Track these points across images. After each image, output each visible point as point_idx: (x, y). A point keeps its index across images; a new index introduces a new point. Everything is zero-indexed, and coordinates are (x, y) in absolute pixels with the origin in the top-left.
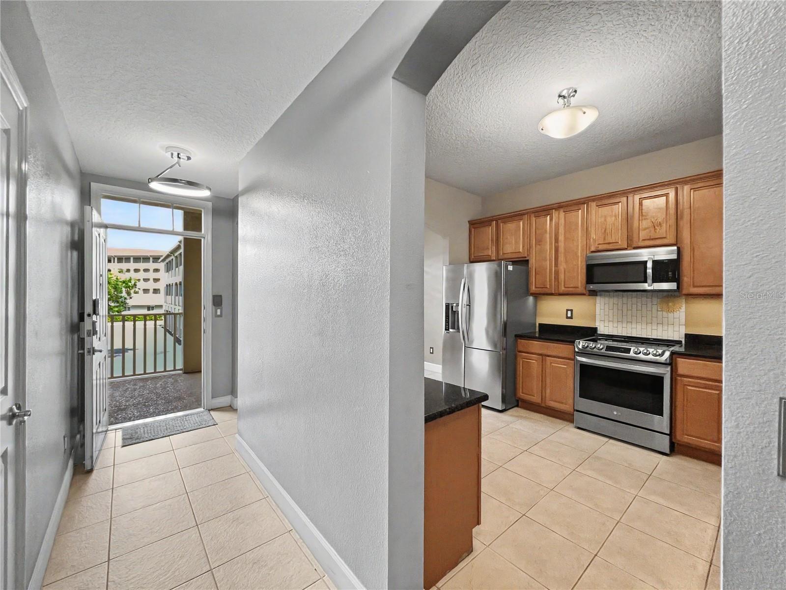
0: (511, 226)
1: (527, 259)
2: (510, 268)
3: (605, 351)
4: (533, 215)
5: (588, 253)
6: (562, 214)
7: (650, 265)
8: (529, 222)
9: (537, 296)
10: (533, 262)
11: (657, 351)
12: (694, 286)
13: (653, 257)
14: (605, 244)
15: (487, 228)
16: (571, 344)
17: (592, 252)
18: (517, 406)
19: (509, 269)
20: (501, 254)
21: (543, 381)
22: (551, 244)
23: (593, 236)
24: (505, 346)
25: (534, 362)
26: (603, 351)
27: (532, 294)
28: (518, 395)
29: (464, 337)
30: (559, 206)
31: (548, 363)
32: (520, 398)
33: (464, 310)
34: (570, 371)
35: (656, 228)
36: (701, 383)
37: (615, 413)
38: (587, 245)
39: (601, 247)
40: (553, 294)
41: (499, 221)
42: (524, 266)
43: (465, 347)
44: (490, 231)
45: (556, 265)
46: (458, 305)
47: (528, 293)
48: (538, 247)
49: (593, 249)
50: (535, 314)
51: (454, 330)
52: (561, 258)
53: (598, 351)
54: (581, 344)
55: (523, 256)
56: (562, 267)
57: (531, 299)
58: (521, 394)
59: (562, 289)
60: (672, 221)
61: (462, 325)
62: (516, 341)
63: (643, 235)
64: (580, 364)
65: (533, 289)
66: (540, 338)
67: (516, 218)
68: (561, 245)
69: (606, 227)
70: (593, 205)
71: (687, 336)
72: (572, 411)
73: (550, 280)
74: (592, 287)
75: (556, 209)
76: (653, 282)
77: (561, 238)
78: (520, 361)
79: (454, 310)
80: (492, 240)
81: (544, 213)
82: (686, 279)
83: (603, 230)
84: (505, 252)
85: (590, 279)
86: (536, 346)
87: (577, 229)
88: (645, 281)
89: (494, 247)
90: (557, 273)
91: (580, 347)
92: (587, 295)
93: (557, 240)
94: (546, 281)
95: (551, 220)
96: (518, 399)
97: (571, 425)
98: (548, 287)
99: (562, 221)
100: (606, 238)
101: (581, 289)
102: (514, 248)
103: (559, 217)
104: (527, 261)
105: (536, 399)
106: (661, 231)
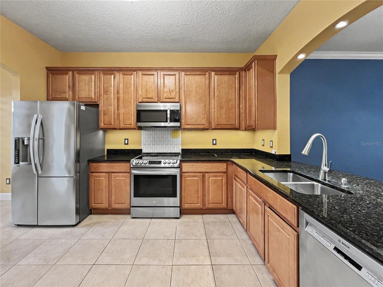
0: (85, 78)
1: (97, 103)
2: (83, 108)
3: (149, 164)
4: (101, 72)
5: (137, 102)
6: (122, 76)
7: (169, 112)
8: (99, 76)
9: (105, 130)
10: (102, 107)
11: (174, 161)
12: (187, 125)
13: (170, 108)
14: (146, 98)
15: (64, 76)
16: (129, 162)
17: (140, 102)
18: (91, 214)
19: (81, 109)
20: (77, 98)
21: (110, 192)
22: (114, 94)
23: (140, 92)
24: (78, 170)
25: (103, 179)
26: (147, 165)
27: (102, 129)
28: (91, 206)
29: (36, 168)
30: (120, 70)
31: (113, 178)
32: (92, 208)
33: (36, 143)
34: (128, 180)
35: (171, 92)
36: (191, 175)
37: (154, 202)
38: (136, 98)
39: (145, 100)
40: (116, 129)
41: (75, 72)
42: (94, 108)
43: (38, 177)
44: (67, 78)
45: (118, 109)
46: (29, 139)
47: (98, 128)
48: (106, 96)
49: (140, 100)
50: (104, 143)
51: (26, 163)
52: (121, 105)
53: (144, 165)
54: (134, 161)
55: (95, 101)
56: (122, 111)
57: (101, 132)
58: (93, 205)
59: (122, 126)
60: (177, 90)
61: (34, 157)
62: (89, 164)
63: (165, 95)
64: (134, 175)
65: (102, 125)
66: (107, 161)
67: (89, 72)
68: (121, 95)
69: (147, 88)
70: (140, 73)
71: (183, 150)
72: (129, 207)
73: (114, 119)
74: (140, 124)
75: (117, 71)
76: (170, 122)
77: (121, 91)
78: (92, 180)
79: (25, 144)
80: (69, 86)
81: (110, 72)
82: (183, 121)
83: (145, 90)
84: (80, 97)
85: (139, 119)
86: (105, 167)
87: (131, 86)
88: (167, 121)
89: (71, 92)
90: (119, 115)
91: (134, 164)
92: (137, 129)
93: (118, 93)
94: (111, 120)
95: (114, 78)
96: (91, 209)
97: (129, 217)
98: (113, 124)
99: (122, 80)
100: (147, 95)
101: (133, 126)
102: (87, 94)
103: (119, 76)
104: (98, 105)
105: (104, 205)
106: (173, 95)
